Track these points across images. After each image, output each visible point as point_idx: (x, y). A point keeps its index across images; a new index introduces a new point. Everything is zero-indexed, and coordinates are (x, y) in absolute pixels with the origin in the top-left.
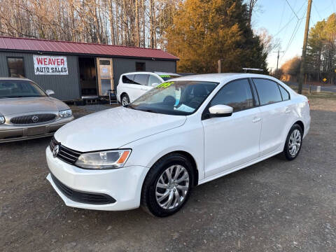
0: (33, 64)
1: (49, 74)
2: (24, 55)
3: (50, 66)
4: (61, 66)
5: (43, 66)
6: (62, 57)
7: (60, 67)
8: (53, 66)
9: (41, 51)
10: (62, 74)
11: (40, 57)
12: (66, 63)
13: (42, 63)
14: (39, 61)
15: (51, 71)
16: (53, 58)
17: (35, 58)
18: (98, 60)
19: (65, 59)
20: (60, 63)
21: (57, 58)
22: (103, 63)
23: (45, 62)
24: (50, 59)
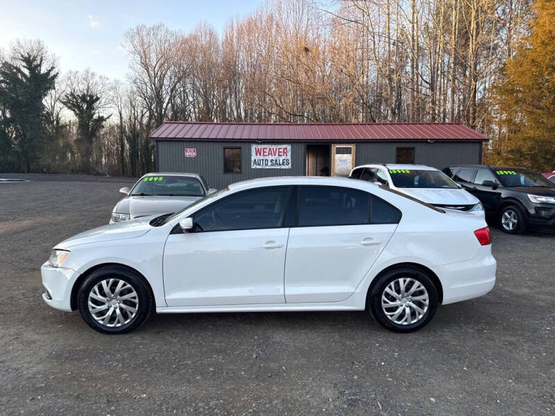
0: (250, 155)
1: (267, 167)
2: (242, 145)
3: (270, 158)
4: (283, 157)
5: (261, 157)
6: (285, 146)
7: (281, 159)
8: (273, 158)
9: (259, 140)
10: (283, 167)
11: (260, 147)
12: (289, 154)
13: (260, 155)
14: (258, 152)
15: (269, 164)
16: (274, 147)
17: (254, 147)
18: (334, 148)
19: (289, 147)
20: (282, 154)
21: (280, 146)
22: (339, 151)
23: (264, 152)
24: (270, 149)
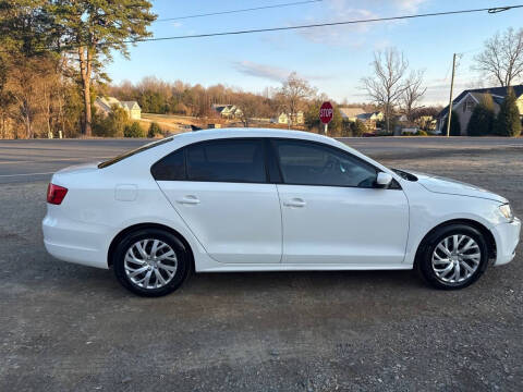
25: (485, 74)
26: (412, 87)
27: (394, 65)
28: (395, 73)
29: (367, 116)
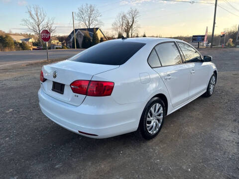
25: (80, 22)
26: (49, 26)
27: (39, 14)
28: (40, 18)
29: (27, 40)
